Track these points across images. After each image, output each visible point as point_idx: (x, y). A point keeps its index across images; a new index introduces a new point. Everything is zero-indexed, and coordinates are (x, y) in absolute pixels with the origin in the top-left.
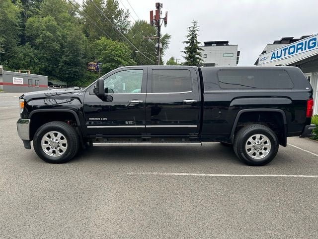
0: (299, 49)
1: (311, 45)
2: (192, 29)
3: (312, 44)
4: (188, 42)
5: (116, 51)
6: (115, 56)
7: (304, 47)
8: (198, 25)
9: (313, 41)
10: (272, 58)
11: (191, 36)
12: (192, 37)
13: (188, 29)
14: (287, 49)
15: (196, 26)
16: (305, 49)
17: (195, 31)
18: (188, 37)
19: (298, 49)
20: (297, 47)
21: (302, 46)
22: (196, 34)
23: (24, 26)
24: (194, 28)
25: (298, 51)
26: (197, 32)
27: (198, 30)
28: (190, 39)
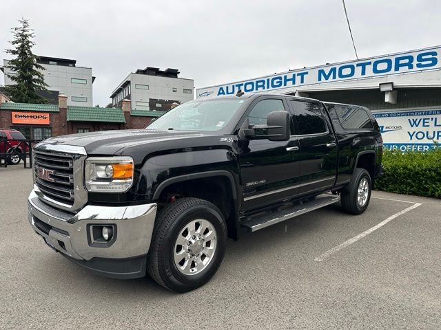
0: (260, 86)
1: (275, 84)
2: (21, 32)
3: (277, 82)
4: (14, 53)
7: (266, 85)
8: (30, 28)
9: (278, 80)
10: (219, 94)
11: (20, 44)
12: (22, 46)
13: (14, 30)
14: (242, 85)
15: (27, 28)
16: (268, 87)
17: (26, 36)
18: (14, 43)
19: (257, 87)
20: (257, 84)
21: (264, 84)
22: (29, 42)
24: (24, 31)
25: (259, 89)
26: (30, 39)
27: (33, 35)
28: (18, 48)
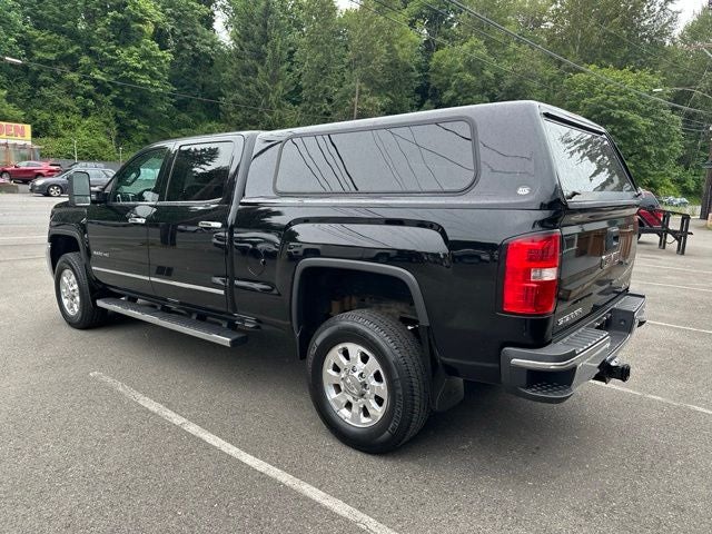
5: (621, 94)
6: (614, 108)
23: (427, 69)
